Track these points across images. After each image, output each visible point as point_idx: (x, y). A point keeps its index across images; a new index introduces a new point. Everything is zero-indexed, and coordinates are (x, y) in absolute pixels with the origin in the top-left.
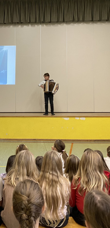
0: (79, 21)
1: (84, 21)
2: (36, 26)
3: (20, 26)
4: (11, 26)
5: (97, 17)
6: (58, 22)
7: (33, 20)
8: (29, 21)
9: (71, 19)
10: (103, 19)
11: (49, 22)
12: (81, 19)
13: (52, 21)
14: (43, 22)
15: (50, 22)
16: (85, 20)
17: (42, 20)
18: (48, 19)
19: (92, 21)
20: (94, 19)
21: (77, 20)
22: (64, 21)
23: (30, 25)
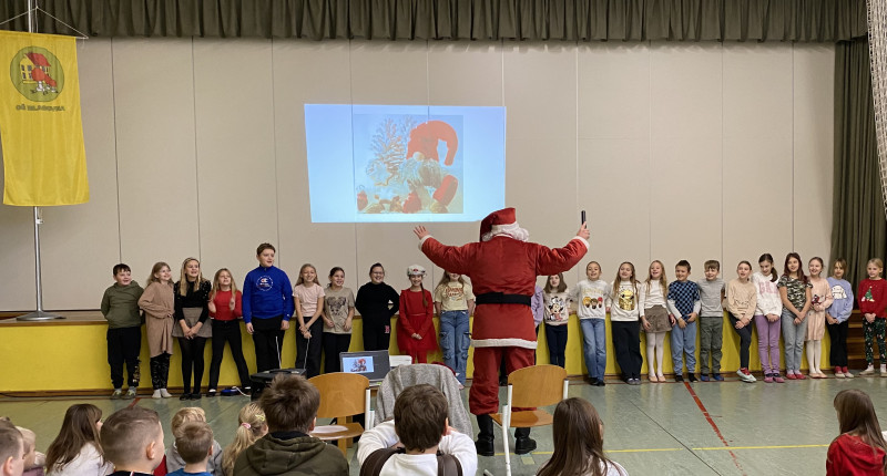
0: (684, 40)
1: (698, 40)
2: (563, 49)
3: (516, 49)
4: (492, 49)
5: (734, 30)
6: (628, 40)
7: (556, 32)
8: (544, 36)
9: (666, 34)
10: (750, 37)
11: (603, 40)
12: (692, 35)
13: (611, 36)
14: (585, 38)
15: (606, 41)
16: (703, 36)
17: (584, 35)
18: (599, 30)
19: (723, 40)
20: (727, 36)
21: (680, 37)
22: (644, 39)
23: (546, 47)
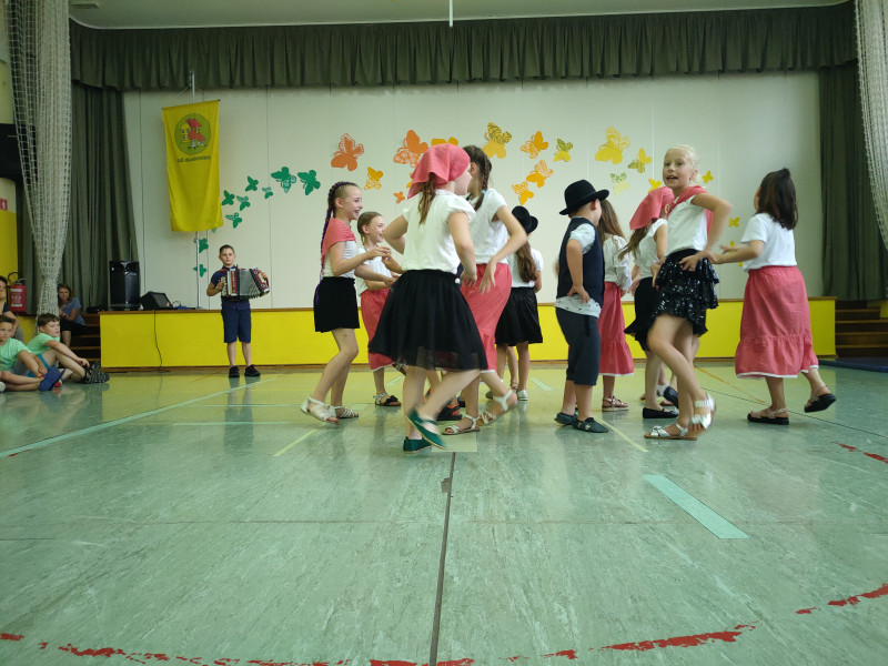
0: (689, 73)
1: (701, 72)
3: (538, 88)
6: (638, 75)
7: (574, 71)
8: (563, 74)
9: (673, 67)
10: (750, 67)
11: (616, 76)
12: (696, 67)
13: (623, 72)
14: (599, 74)
15: (618, 76)
16: (706, 69)
17: (599, 71)
18: (612, 67)
19: (723, 71)
20: (728, 67)
